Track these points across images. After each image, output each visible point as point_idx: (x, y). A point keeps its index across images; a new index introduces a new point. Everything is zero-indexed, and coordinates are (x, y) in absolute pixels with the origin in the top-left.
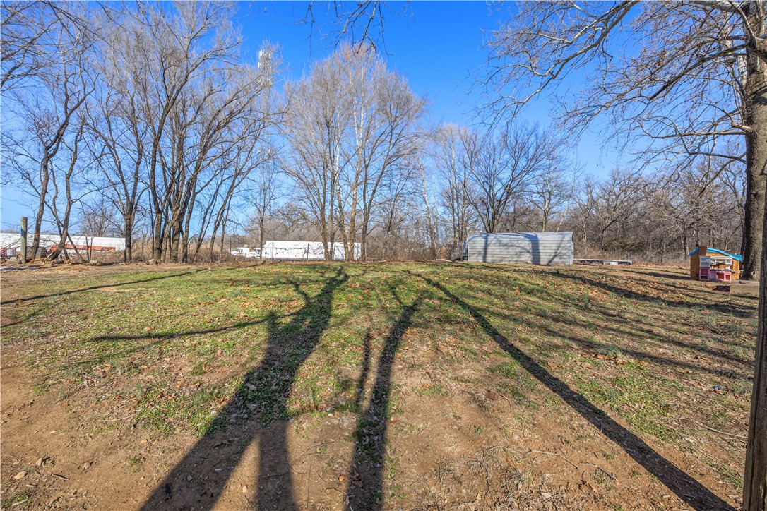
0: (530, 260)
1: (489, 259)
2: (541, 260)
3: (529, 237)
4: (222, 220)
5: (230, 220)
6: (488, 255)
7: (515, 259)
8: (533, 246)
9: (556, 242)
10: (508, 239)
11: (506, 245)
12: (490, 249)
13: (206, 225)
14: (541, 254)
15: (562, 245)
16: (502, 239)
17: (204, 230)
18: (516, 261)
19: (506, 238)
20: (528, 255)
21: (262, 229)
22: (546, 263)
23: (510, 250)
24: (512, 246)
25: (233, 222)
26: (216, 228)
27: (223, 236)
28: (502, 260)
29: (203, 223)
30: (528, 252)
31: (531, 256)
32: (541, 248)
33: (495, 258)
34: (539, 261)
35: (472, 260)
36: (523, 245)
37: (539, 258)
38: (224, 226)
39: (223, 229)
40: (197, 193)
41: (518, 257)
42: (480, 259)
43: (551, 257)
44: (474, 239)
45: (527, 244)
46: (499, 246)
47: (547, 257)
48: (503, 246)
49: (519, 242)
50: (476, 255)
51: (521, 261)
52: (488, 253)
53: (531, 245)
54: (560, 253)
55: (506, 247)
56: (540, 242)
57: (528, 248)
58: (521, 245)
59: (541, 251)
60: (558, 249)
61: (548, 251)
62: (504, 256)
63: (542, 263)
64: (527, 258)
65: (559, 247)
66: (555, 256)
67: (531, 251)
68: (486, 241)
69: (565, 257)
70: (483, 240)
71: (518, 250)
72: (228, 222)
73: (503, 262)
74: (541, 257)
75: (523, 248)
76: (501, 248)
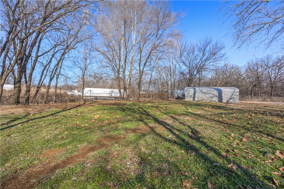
0: (217, 100)
1: (196, 99)
2: (223, 100)
3: (217, 89)
4: (55, 74)
5: (62, 75)
6: (196, 97)
7: (210, 100)
8: (219, 94)
9: (231, 92)
10: (206, 90)
11: (205, 93)
12: (196, 95)
13: (43, 77)
14: (223, 97)
15: (234, 94)
16: (203, 90)
17: (42, 80)
18: (210, 101)
19: (205, 89)
20: (216, 98)
21: (84, 81)
22: (225, 102)
23: (207, 95)
24: (208, 93)
25: (64, 76)
26: (51, 80)
27: (56, 85)
28: (203, 100)
29: (42, 76)
30: (216, 96)
31: (218, 99)
32: (223, 95)
33: (199, 99)
34: (222, 101)
35: (187, 99)
36: (213, 93)
37: (222, 99)
38: (57, 78)
39: (57, 80)
40: (39, 56)
41: (211, 99)
42: (192, 99)
43: (228, 99)
44: (189, 90)
45: (216, 93)
46: (201, 93)
47: (226, 99)
48: (204, 93)
49: (212, 92)
50: (189, 97)
51: (212, 101)
52: (196, 96)
53: (218, 93)
54: (233, 97)
55: (205, 94)
56: (223, 92)
57: (216, 95)
58: (212, 93)
59: (223, 96)
60: (232, 96)
61: (227, 96)
62: (204, 98)
63: (223, 102)
64: (216, 99)
65: (233, 95)
66: (230, 99)
67: (218, 96)
68: (195, 91)
69: (236, 99)
70: (193, 90)
71: (211, 95)
72: (60, 76)
73: (203, 101)
74: (223, 99)
75: (214, 94)
76: (202, 94)
